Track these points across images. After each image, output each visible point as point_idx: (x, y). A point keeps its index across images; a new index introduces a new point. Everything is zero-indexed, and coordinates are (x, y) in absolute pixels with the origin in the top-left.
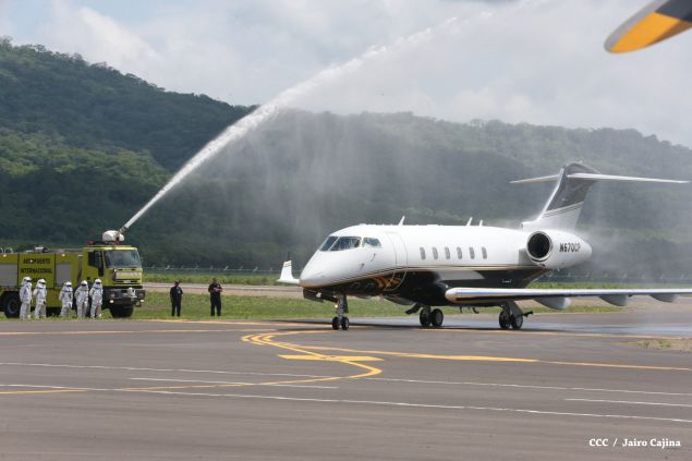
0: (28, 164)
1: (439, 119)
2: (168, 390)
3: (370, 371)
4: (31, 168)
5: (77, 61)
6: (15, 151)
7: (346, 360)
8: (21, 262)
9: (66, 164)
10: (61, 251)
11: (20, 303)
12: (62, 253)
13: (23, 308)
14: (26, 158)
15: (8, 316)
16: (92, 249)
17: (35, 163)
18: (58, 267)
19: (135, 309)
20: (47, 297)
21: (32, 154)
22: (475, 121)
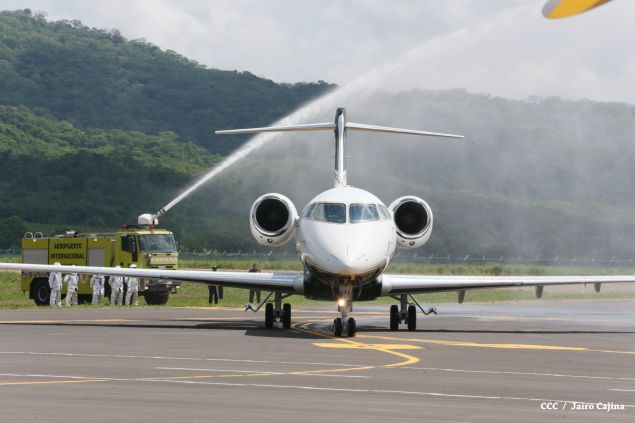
0: (64, 145)
1: (493, 96)
2: (192, 380)
3: (407, 360)
4: (68, 149)
5: (115, 37)
6: (51, 131)
7: (383, 348)
8: (52, 246)
9: (104, 144)
10: (93, 235)
11: (50, 290)
12: (94, 237)
13: (53, 296)
14: (61, 138)
15: (39, 303)
16: (125, 234)
17: (71, 144)
18: (91, 252)
19: (171, 296)
20: (79, 284)
21: (68, 135)
22: (533, 97)
